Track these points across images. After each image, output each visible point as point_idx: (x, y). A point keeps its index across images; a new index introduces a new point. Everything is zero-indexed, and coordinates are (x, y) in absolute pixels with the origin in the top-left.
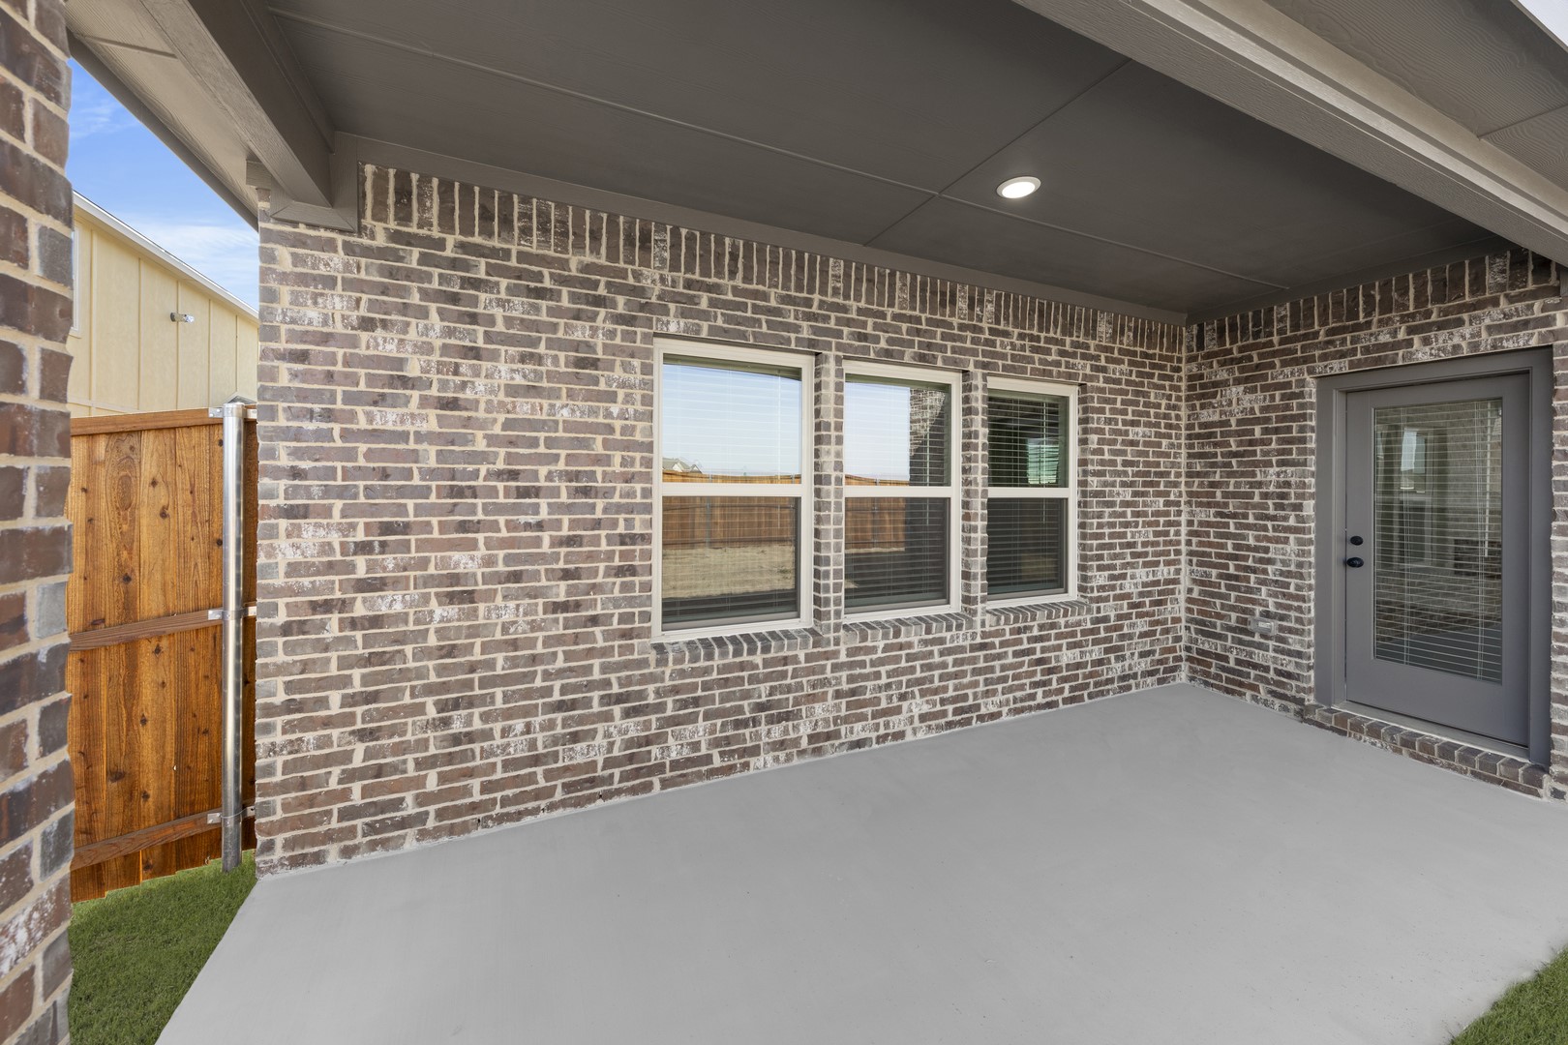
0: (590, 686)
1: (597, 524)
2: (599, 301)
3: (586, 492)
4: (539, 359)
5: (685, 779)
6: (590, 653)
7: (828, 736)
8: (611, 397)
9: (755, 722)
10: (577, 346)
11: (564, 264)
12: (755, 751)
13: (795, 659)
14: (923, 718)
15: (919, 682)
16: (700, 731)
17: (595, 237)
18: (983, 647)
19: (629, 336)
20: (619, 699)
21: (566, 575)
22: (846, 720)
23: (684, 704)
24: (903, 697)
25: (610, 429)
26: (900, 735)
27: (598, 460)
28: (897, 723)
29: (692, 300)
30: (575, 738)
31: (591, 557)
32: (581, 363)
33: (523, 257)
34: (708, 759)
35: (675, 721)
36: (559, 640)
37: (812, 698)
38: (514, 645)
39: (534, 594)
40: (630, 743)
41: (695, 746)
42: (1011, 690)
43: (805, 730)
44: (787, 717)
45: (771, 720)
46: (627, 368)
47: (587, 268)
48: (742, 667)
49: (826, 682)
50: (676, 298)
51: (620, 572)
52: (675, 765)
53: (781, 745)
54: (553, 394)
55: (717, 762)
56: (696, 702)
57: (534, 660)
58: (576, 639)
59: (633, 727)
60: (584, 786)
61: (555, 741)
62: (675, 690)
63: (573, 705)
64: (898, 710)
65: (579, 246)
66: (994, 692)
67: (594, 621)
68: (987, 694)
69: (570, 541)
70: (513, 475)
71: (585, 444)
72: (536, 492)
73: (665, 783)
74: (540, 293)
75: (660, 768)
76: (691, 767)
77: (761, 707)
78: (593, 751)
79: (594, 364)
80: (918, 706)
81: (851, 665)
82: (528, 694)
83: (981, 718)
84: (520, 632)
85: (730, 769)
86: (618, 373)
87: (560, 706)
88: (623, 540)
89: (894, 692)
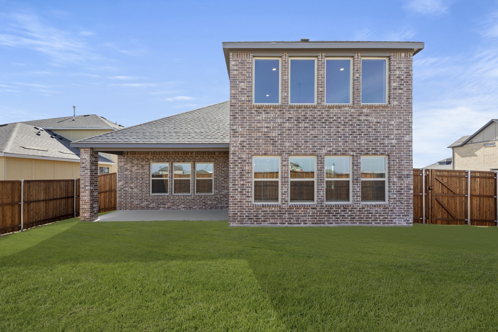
0: (143, 198)
1: (144, 182)
2: (144, 160)
3: (143, 179)
4: (138, 166)
5: (152, 209)
6: (143, 195)
7: (170, 208)
8: (145, 169)
9: (161, 204)
10: (142, 165)
11: (141, 157)
12: (161, 208)
13: (165, 198)
14: (183, 207)
15: (183, 203)
16: (154, 204)
17: (143, 154)
18: (193, 199)
19: (147, 163)
20: (146, 200)
21: (141, 187)
22: (172, 206)
23: (152, 201)
24: (180, 204)
25: (145, 173)
26: (180, 209)
27: (144, 176)
28: (179, 207)
29: (153, 158)
30: (142, 203)
31: (143, 185)
32: (142, 166)
33: (137, 157)
34: (155, 207)
35: (152, 203)
36: (140, 193)
37: (168, 203)
38: (136, 193)
39: (138, 189)
40: (147, 204)
41: (154, 206)
42: (198, 206)
43: (167, 206)
44: (164, 204)
45: (162, 204)
46: (147, 166)
47: (143, 157)
48: (159, 198)
49: (169, 201)
50: (152, 158)
51: (146, 187)
52: (151, 207)
53: (164, 207)
54: (140, 169)
55: (156, 208)
56: (154, 201)
57: (138, 195)
58: (142, 193)
59: (147, 203)
60: (142, 208)
61: (140, 203)
62: (152, 200)
63: (141, 200)
64: (180, 206)
65: (142, 155)
66: (195, 206)
67: (143, 192)
68: (194, 206)
69: (141, 184)
70: (136, 177)
71: (143, 174)
72: (138, 179)
73: (150, 209)
74: (138, 160)
75: (150, 207)
76: (153, 208)
77: (161, 203)
78: (143, 205)
79: (143, 166)
80: (183, 206)
81: (173, 199)
82: (137, 198)
83: (193, 209)
84: (137, 192)
85: (158, 209)
86: (146, 167)
87: (140, 200)
88: (146, 184)
89: (179, 203)
